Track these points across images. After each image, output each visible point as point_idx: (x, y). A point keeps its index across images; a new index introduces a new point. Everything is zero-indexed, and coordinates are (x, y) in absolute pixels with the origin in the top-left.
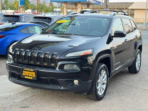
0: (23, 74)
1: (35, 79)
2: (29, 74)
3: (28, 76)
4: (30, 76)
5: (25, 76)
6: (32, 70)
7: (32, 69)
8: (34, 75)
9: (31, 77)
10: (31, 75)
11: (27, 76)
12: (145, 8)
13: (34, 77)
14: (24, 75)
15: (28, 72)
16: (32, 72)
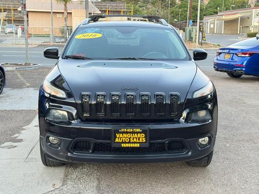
0: (117, 140)
1: (147, 145)
2: (130, 138)
3: (129, 142)
4: (133, 143)
5: (123, 142)
6: (138, 130)
7: (138, 127)
8: (142, 138)
9: (137, 143)
10: (135, 140)
11: (125, 143)
12: (50, 11)
13: (142, 143)
14: (119, 143)
15: (129, 135)
16: (137, 133)
